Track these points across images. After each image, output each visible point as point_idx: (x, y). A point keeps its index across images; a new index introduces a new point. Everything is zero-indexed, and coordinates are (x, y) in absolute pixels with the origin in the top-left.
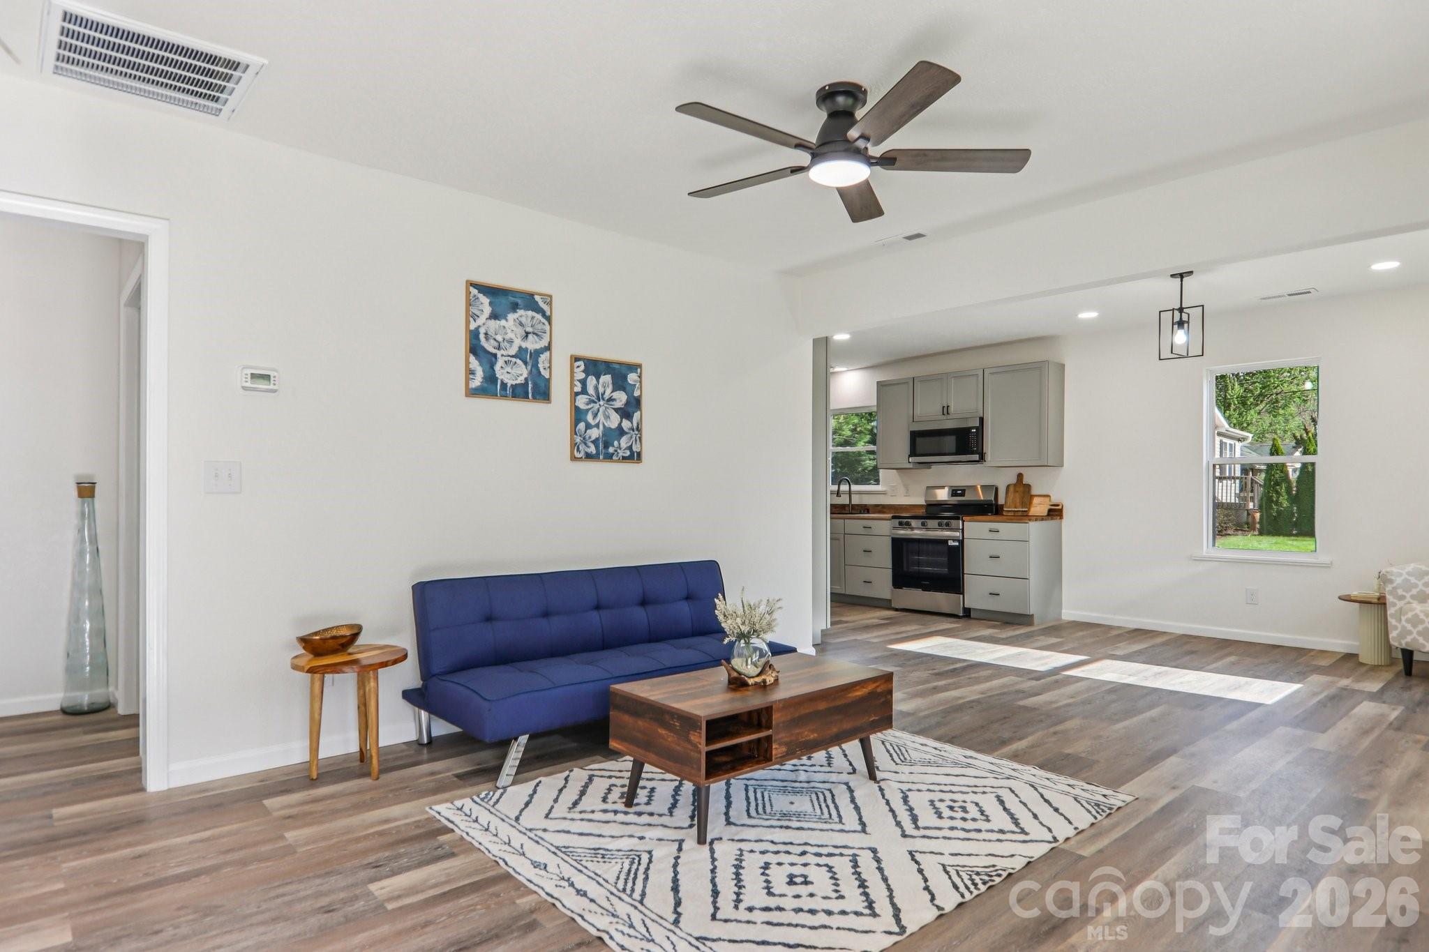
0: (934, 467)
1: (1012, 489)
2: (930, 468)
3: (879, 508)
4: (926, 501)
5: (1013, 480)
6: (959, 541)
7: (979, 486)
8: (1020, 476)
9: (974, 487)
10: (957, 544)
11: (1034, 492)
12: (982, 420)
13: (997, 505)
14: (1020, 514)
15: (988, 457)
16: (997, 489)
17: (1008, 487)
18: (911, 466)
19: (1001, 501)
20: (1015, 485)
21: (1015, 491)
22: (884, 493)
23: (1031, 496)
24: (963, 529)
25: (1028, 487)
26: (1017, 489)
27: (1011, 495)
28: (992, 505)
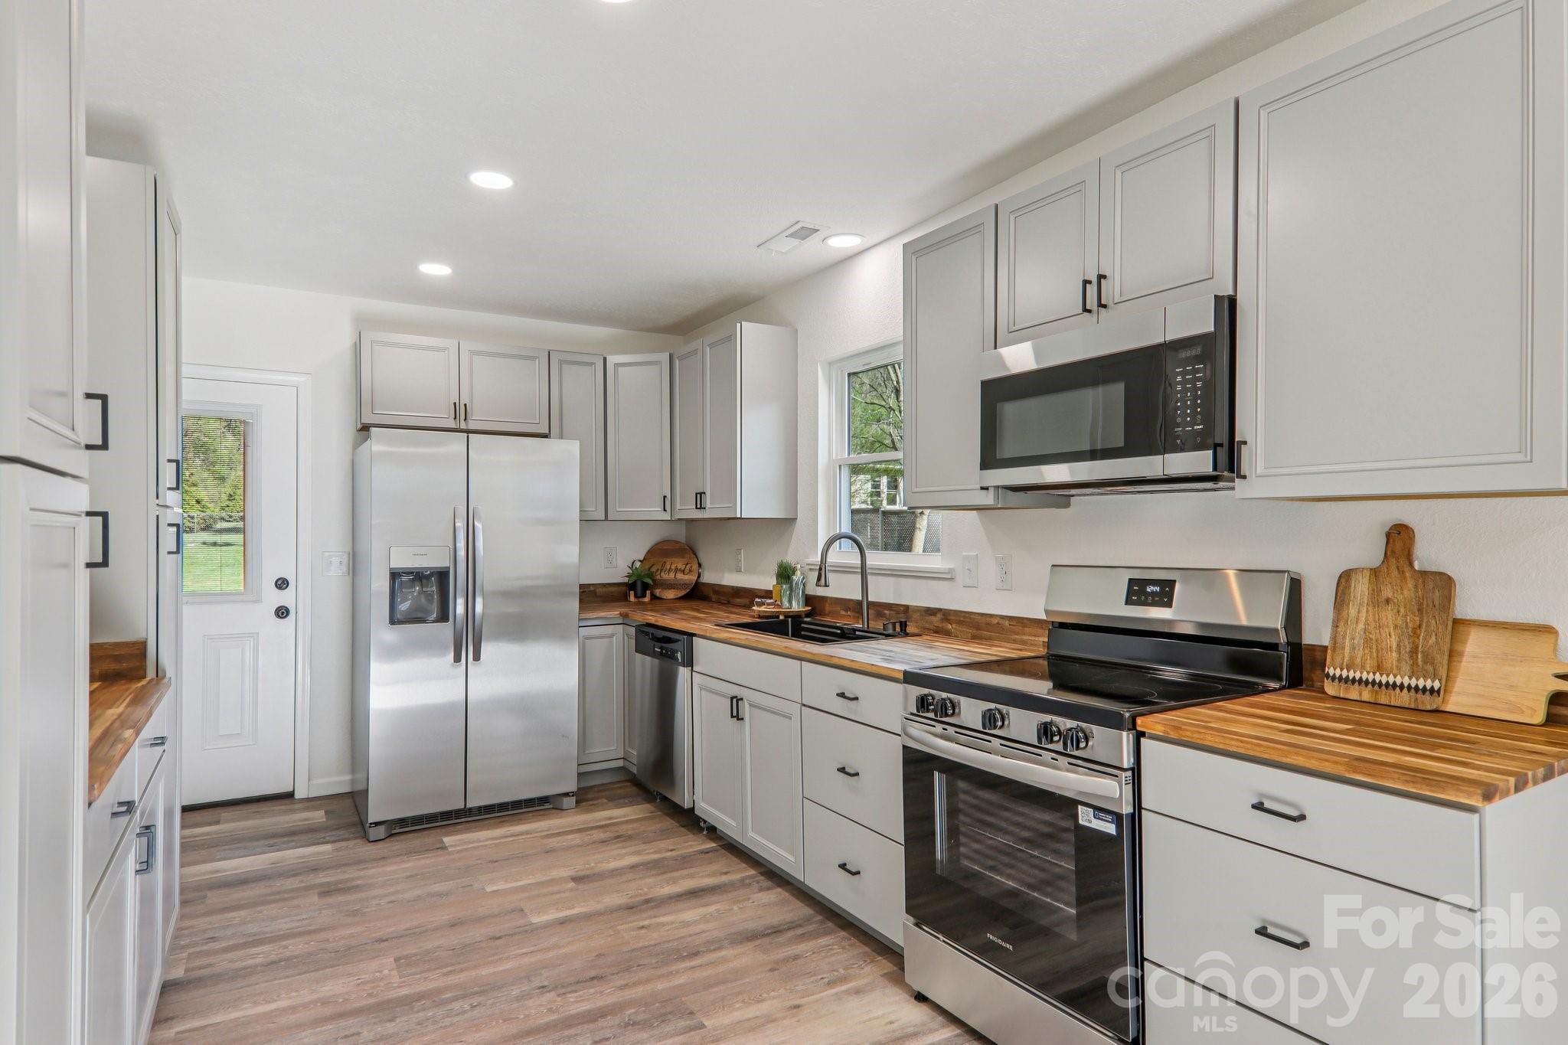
0: (1082, 502)
1: (1361, 588)
2: (1067, 505)
3: (936, 620)
4: (1047, 612)
5: (1368, 551)
6: (1118, 818)
7: (1231, 573)
8: (1399, 538)
9: (1209, 576)
10: (1111, 829)
11: (1466, 606)
12: (1228, 308)
13: (1296, 648)
14: (1404, 698)
15: (1253, 459)
16: (1296, 586)
17: (1345, 579)
18: (988, 499)
19: (1316, 631)
20: (1375, 572)
21: (1377, 601)
22: (948, 577)
23: (1457, 622)
24: (1136, 771)
25: (1443, 584)
26: (1387, 593)
27: (1358, 609)
28: (1274, 647)
